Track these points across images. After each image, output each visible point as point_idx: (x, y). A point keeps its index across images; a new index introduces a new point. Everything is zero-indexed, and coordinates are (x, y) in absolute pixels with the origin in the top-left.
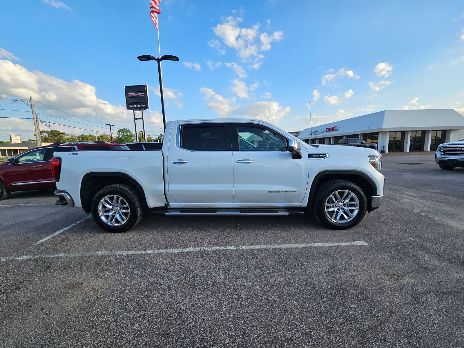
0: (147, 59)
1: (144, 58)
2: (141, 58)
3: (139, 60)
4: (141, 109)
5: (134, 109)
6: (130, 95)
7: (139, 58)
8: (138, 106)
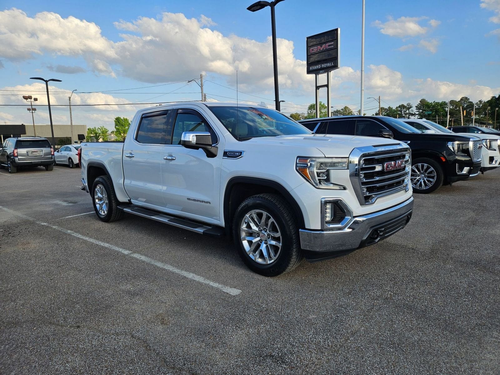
0: (259, 7)
1: (256, 7)
2: (252, 8)
3: (252, 11)
4: (327, 70)
5: (316, 72)
6: (313, 50)
7: (250, 9)
8: (323, 66)
